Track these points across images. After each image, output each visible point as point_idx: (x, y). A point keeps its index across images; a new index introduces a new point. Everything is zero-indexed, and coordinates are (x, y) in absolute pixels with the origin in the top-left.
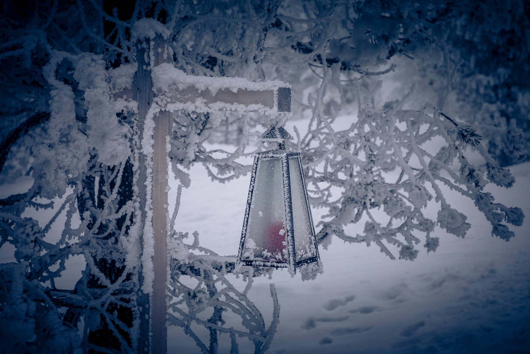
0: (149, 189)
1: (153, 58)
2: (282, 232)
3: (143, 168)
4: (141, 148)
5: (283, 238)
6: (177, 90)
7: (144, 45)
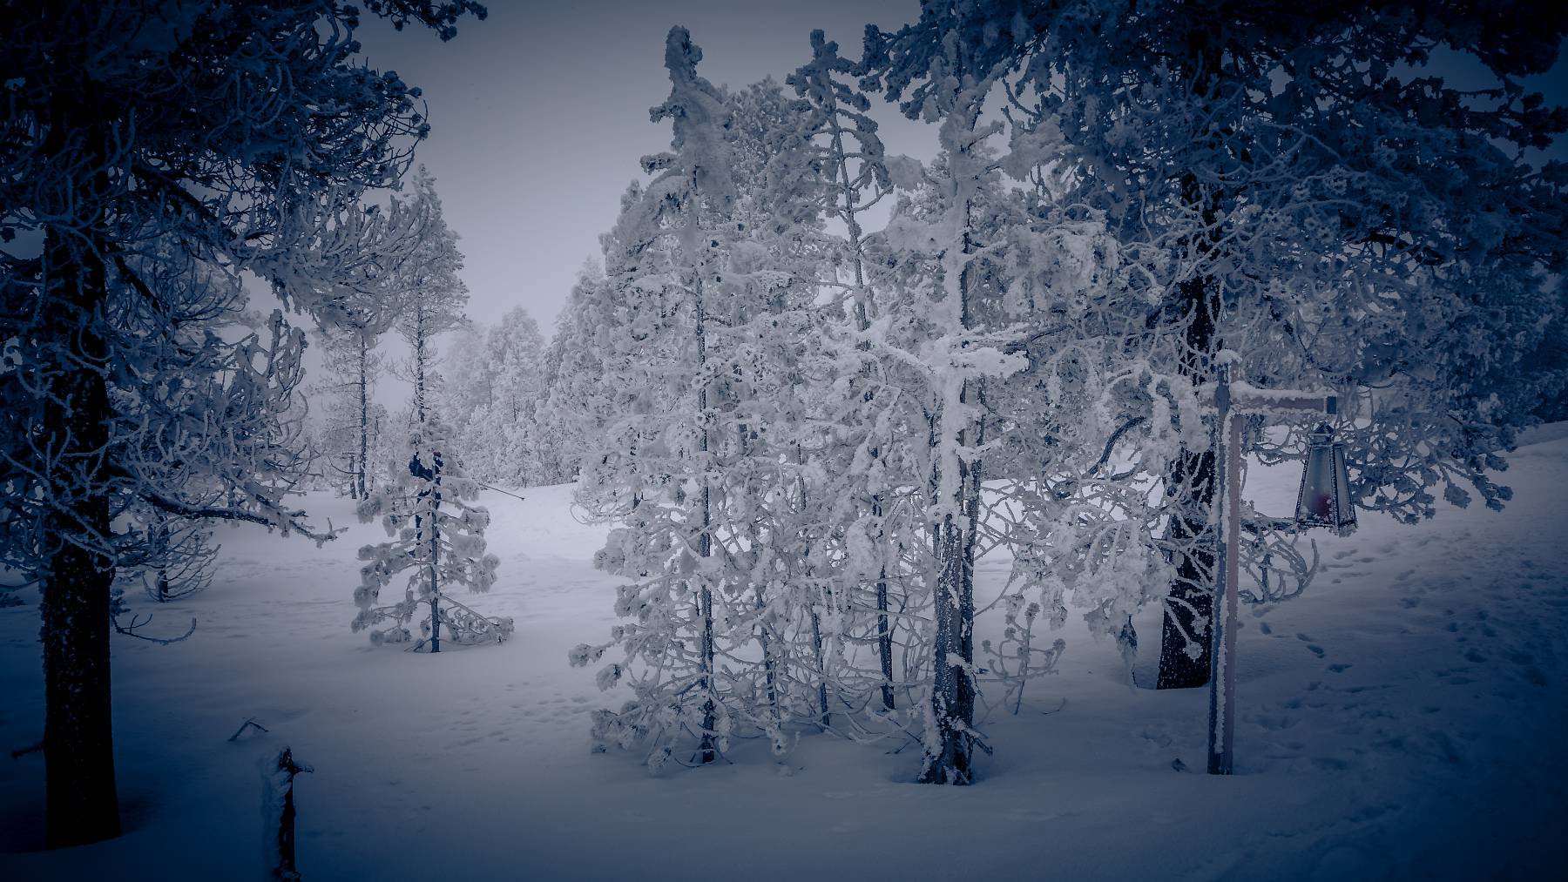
0: (1227, 469)
1: (1230, 377)
2: (1329, 502)
3: (1222, 455)
4: (1221, 441)
5: (1329, 506)
6: (1249, 399)
7: (1224, 368)
